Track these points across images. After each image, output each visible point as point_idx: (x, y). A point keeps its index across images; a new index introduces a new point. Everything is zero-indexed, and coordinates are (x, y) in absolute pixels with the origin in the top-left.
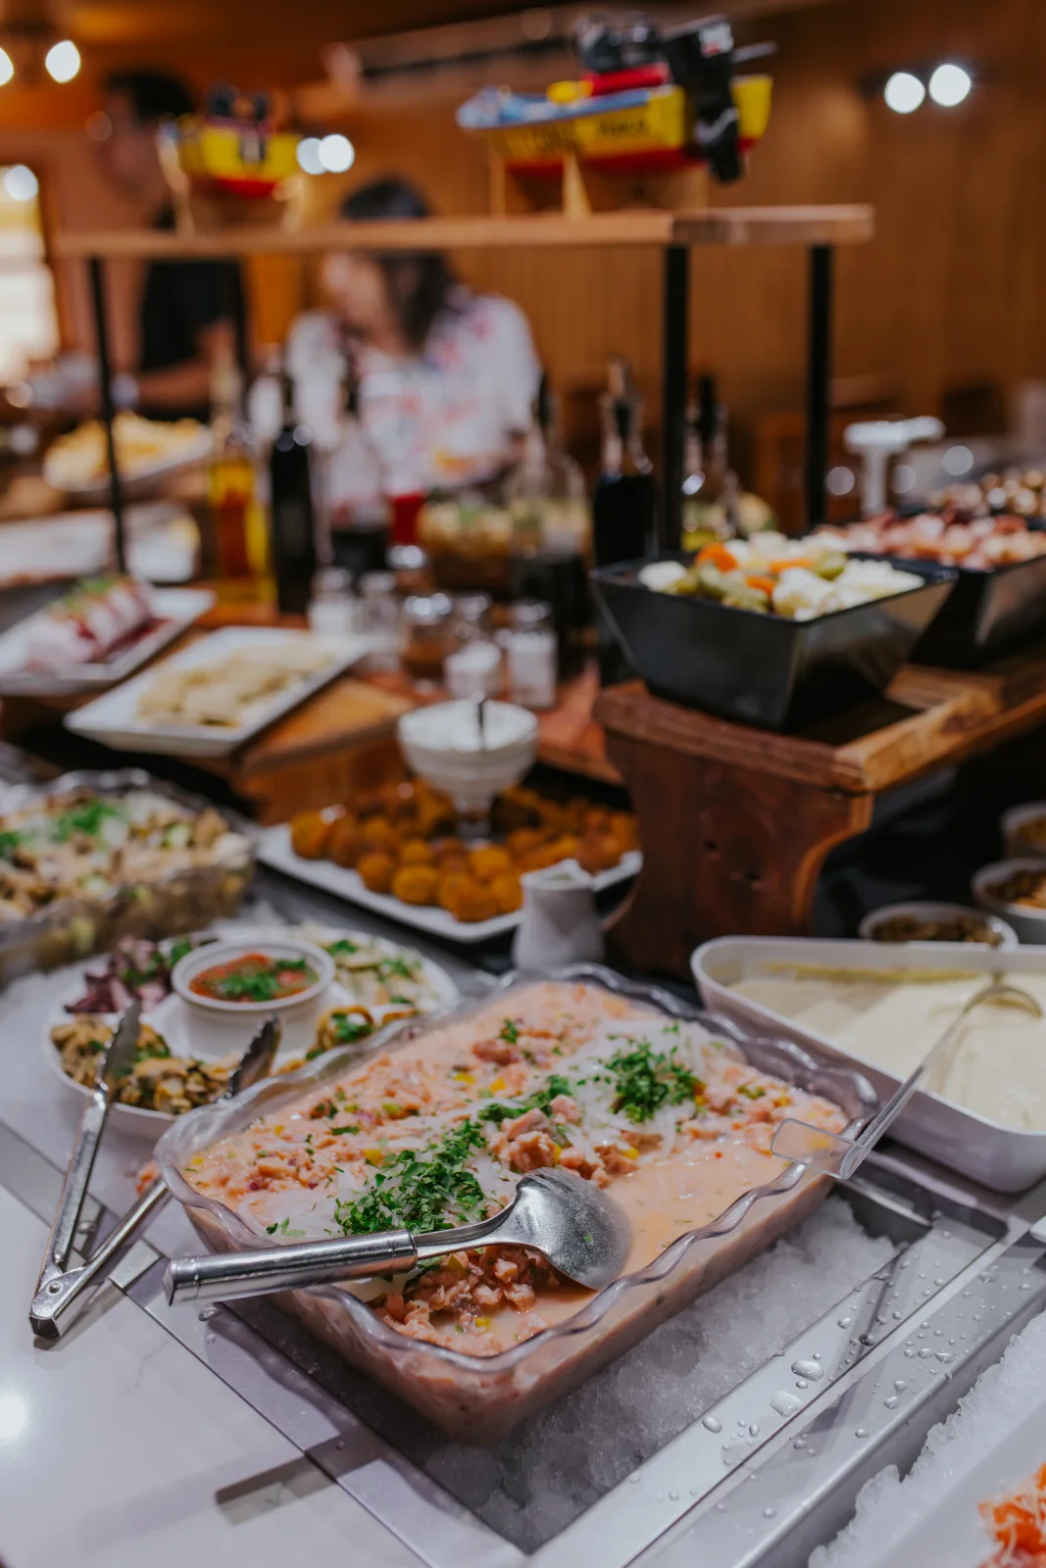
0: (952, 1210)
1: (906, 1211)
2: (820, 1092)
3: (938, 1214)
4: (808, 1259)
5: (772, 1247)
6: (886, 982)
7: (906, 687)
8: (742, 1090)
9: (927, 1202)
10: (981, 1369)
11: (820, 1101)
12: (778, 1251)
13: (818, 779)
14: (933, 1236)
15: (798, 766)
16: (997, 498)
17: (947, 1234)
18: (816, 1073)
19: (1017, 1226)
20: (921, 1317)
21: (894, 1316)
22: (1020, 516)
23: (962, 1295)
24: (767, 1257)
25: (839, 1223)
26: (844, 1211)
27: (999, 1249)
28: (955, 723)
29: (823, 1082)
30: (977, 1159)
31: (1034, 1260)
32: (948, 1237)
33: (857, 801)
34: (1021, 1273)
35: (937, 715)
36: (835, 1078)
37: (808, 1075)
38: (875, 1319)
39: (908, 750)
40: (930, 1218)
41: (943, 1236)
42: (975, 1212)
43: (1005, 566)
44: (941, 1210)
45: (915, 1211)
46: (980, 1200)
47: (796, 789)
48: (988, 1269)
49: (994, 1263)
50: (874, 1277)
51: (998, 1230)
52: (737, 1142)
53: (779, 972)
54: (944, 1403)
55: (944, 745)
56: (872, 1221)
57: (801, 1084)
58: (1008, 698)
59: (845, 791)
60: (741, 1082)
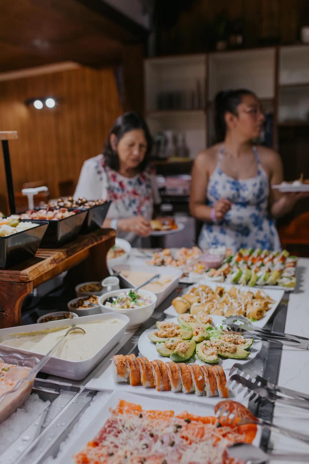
0: (65, 388)
1: (53, 392)
2: (26, 365)
3: (62, 390)
4: (26, 412)
5: (16, 411)
6: (44, 333)
7: (40, 254)
8: (3, 370)
9: (58, 388)
10: (74, 425)
11: (26, 367)
12: (18, 411)
13: (17, 280)
14: (60, 396)
15: (11, 277)
16: (62, 204)
17: (64, 394)
18: (24, 360)
19: (82, 388)
20: (58, 417)
21: (50, 419)
22: (67, 208)
23: (68, 408)
24: (14, 414)
25: (35, 400)
26: (36, 396)
27: (78, 394)
28: (54, 261)
29: (26, 362)
30: (71, 373)
31: (86, 395)
32: (65, 395)
33: (28, 284)
34: (84, 399)
35: (49, 260)
36: (29, 360)
37: (22, 361)
38: (45, 421)
39: (41, 269)
40: (59, 392)
41: (63, 395)
42: (71, 387)
43: (63, 219)
44: (62, 389)
45: (55, 391)
46: (73, 384)
47: (11, 283)
48: (75, 400)
49: (76, 399)
50: (45, 410)
51: (78, 390)
52: (3, 383)
53: (13, 337)
54: (64, 437)
55: (51, 267)
56: (44, 397)
57: (21, 364)
58: (68, 254)
59: (25, 282)
60: (3, 367)
